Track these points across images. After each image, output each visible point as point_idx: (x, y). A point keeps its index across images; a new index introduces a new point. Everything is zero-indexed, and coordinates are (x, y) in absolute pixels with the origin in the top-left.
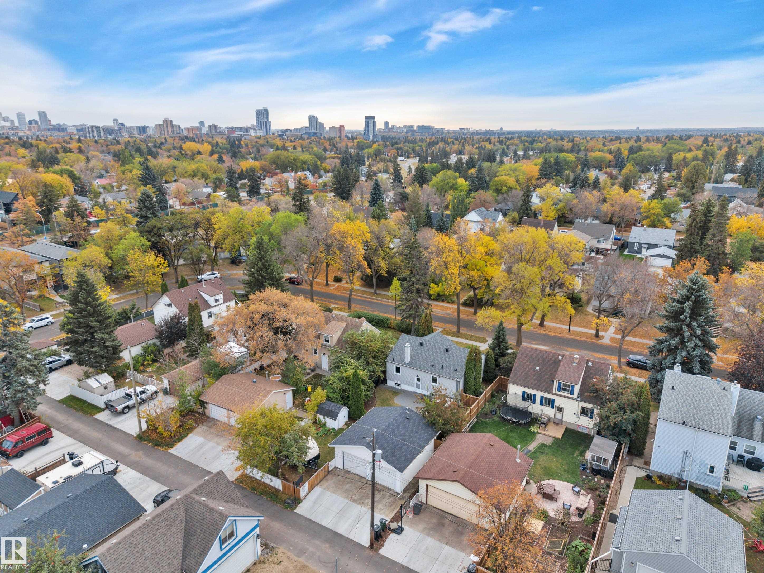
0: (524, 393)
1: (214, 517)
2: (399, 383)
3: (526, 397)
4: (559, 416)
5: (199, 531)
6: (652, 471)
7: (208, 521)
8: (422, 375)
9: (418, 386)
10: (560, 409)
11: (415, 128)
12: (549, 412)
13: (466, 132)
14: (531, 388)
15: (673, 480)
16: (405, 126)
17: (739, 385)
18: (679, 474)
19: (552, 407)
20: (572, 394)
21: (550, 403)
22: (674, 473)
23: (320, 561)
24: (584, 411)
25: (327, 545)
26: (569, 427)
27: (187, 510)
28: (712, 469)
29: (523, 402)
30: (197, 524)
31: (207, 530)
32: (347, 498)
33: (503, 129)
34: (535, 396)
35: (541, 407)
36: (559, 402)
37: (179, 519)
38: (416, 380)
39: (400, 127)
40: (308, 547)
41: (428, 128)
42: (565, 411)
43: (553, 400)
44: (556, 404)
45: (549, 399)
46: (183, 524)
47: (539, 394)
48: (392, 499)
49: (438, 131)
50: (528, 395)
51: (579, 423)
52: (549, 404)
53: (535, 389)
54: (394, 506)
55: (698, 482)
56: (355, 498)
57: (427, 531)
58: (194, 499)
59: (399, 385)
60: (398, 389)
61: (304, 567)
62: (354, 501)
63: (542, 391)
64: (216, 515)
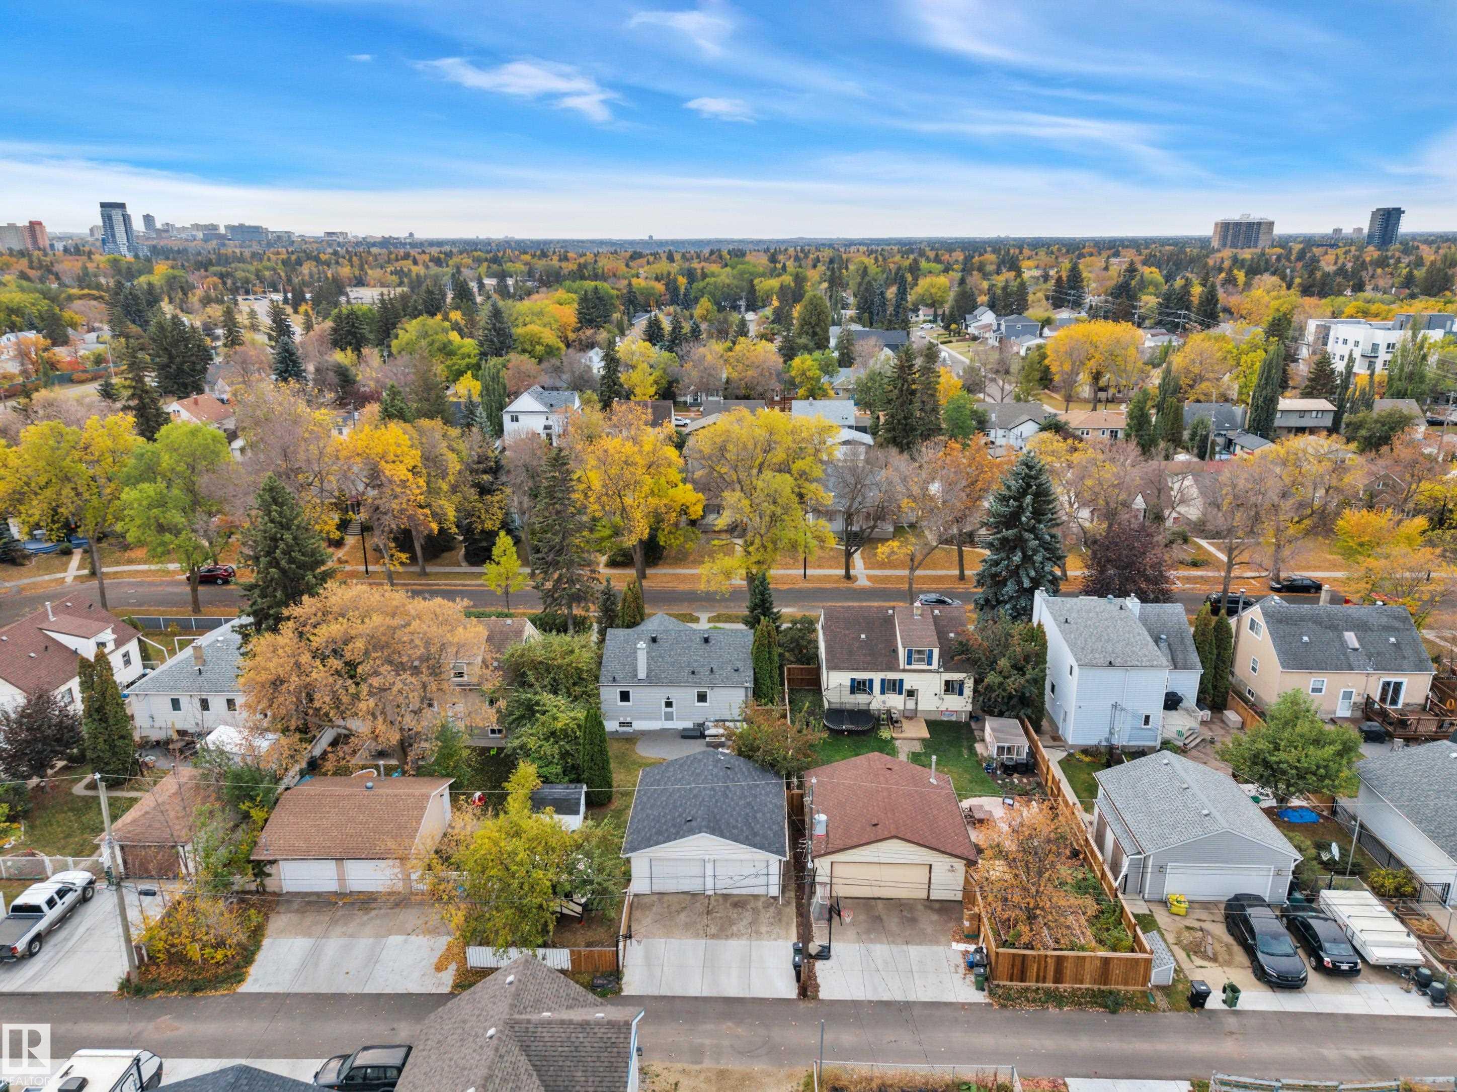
0: (853, 680)
1: (599, 1035)
2: (629, 720)
3: (858, 687)
4: (911, 705)
5: (580, 1074)
6: (1072, 747)
7: (589, 1049)
8: (675, 694)
9: (669, 717)
10: (911, 693)
11: (222, 231)
12: (896, 702)
13: (341, 239)
14: (865, 669)
15: (1103, 750)
16: (197, 227)
17: (1136, 600)
18: (1107, 740)
19: (900, 693)
20: (930, 663)
21: (895, 687)
22: (1100, 742)
23: (739, 1053)
24: (949, 687)
25: (730, 1024)
26: (929, 718)
27: (525, 1049)
28: (1147, 719)
29: (853, 696)
30: (569, 1063)
31: (598, 1064)
32: (697, 936)
33: (416, 236)
34: (871, 681)
35: (883, 697)
36: (910, 681)
37: (523, 1070)
38: (663, 704)
39: (184, 228)
40: (699, 1041)
41: (256, 232)
42: (920, 695)
43: (901, 681)
44: (906, 686)
45: (895, 681)
46: (535, 1077)
47: (876, 677)
48: (772, 909)
49: (279, 237)
50: (859, 683)
51: (943, 708)
52: (894, 690)
53: (871, 670)
54: (785, 919)
55: (1132, 743)
56: (713, 930)
57: (864, 937)
58: (529, 1021)
59: (629, 724)
60: (629, 733)
61: (722, 1075)
62: (713, 936)
63: (882, 670)
64: (600, 1032)
